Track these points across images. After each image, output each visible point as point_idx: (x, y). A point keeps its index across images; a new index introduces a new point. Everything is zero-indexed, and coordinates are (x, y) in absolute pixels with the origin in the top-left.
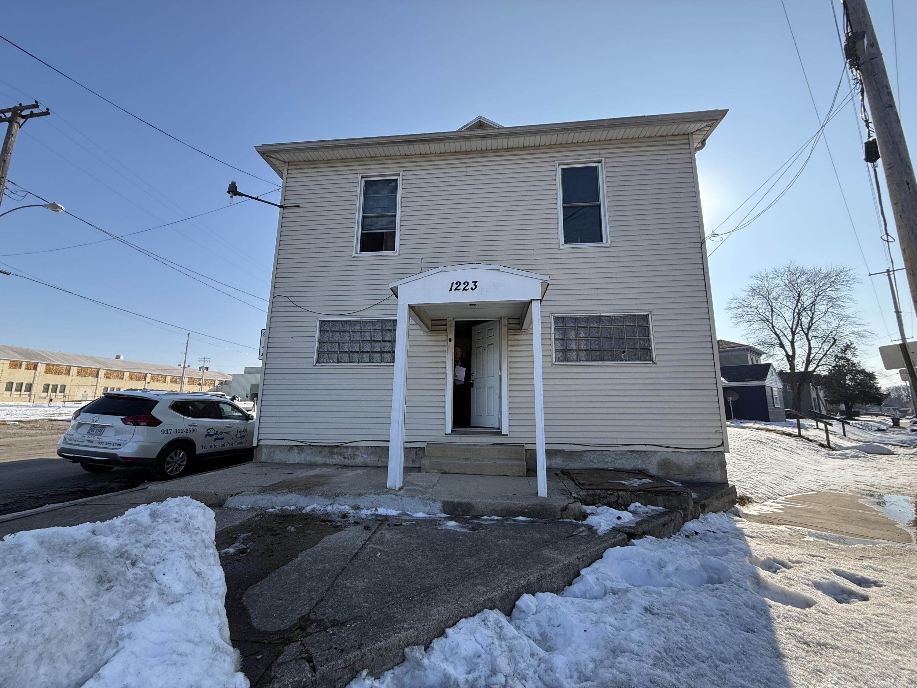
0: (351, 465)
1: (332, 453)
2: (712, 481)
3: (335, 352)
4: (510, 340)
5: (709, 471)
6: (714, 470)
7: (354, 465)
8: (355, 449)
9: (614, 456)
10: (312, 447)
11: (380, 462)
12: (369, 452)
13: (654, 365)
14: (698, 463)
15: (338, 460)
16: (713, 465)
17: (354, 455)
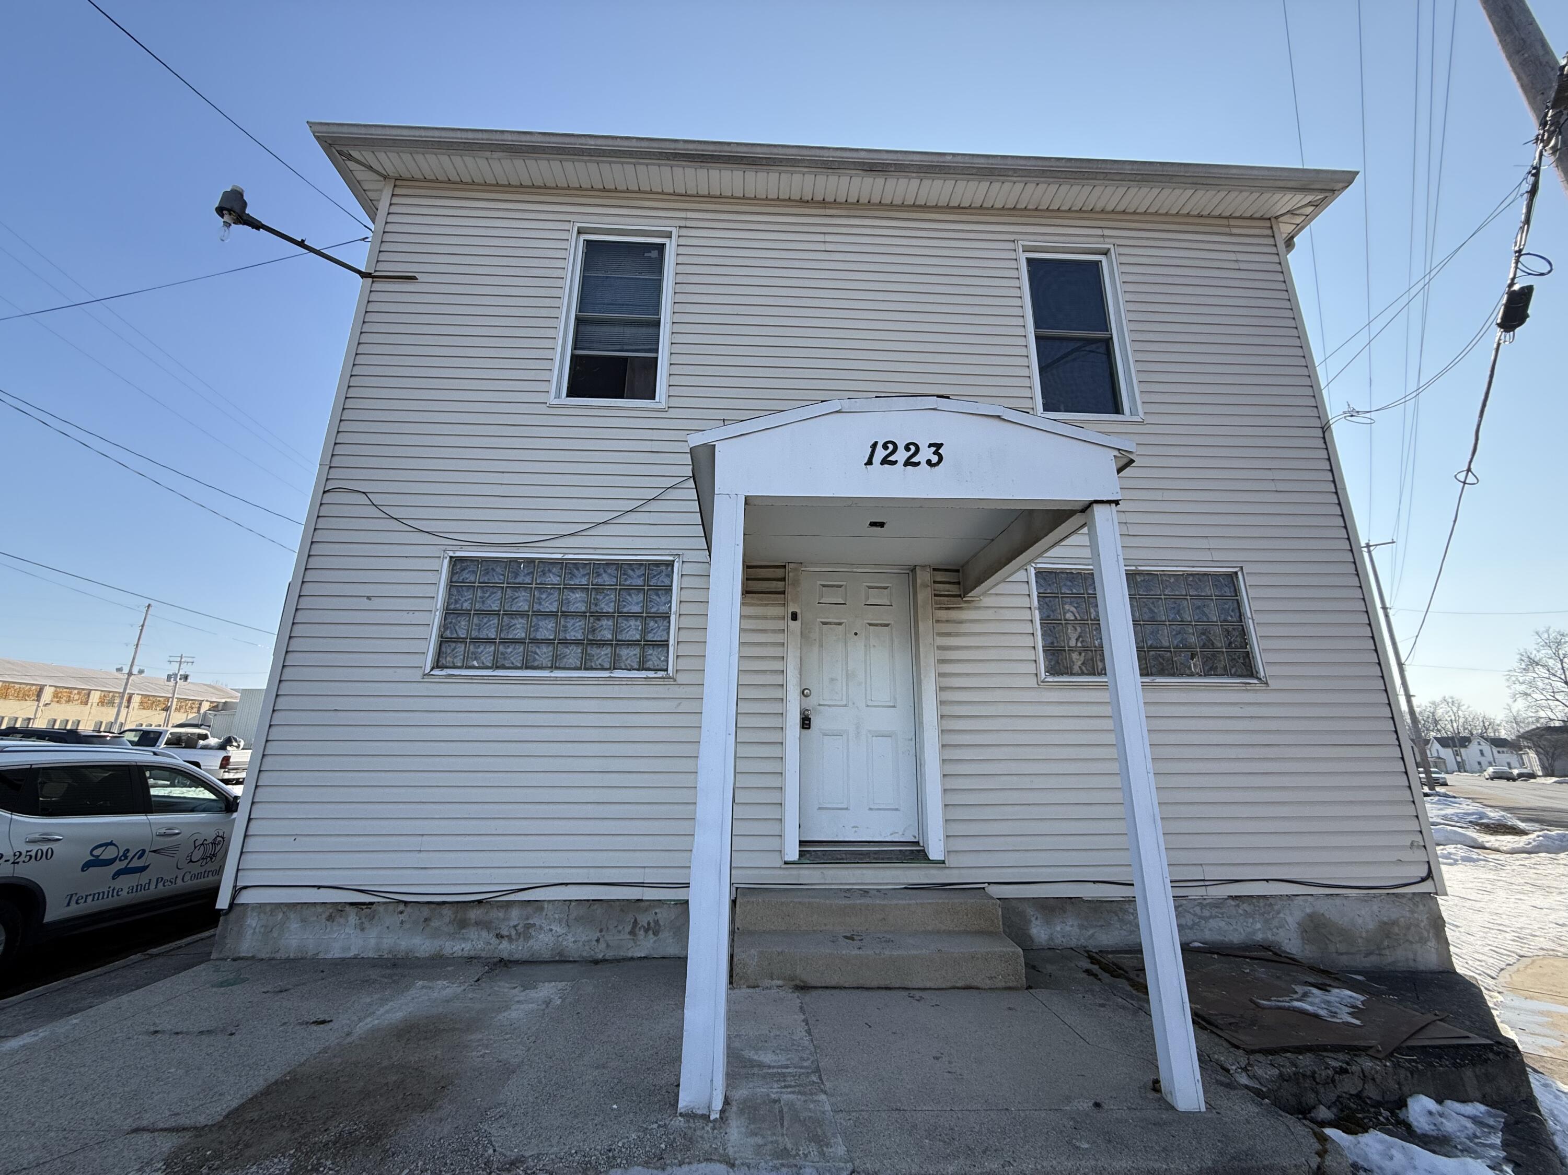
0: (516, 957)
1: (463, 924)
2: (1422, 968)
3: (489, 641)
4: (938, 621)
5: (1411, 943)
6: (1423, 941)
7: (526, 956)
8: (530, 910)
9: (1198, 910)
10: (401, 907)
11: (602, 945)
12: (572, 917)
13: (1263, 687)
14: (1385, 923)
15: (480, 945)
16: (1417, 926)
17: (528, 927)
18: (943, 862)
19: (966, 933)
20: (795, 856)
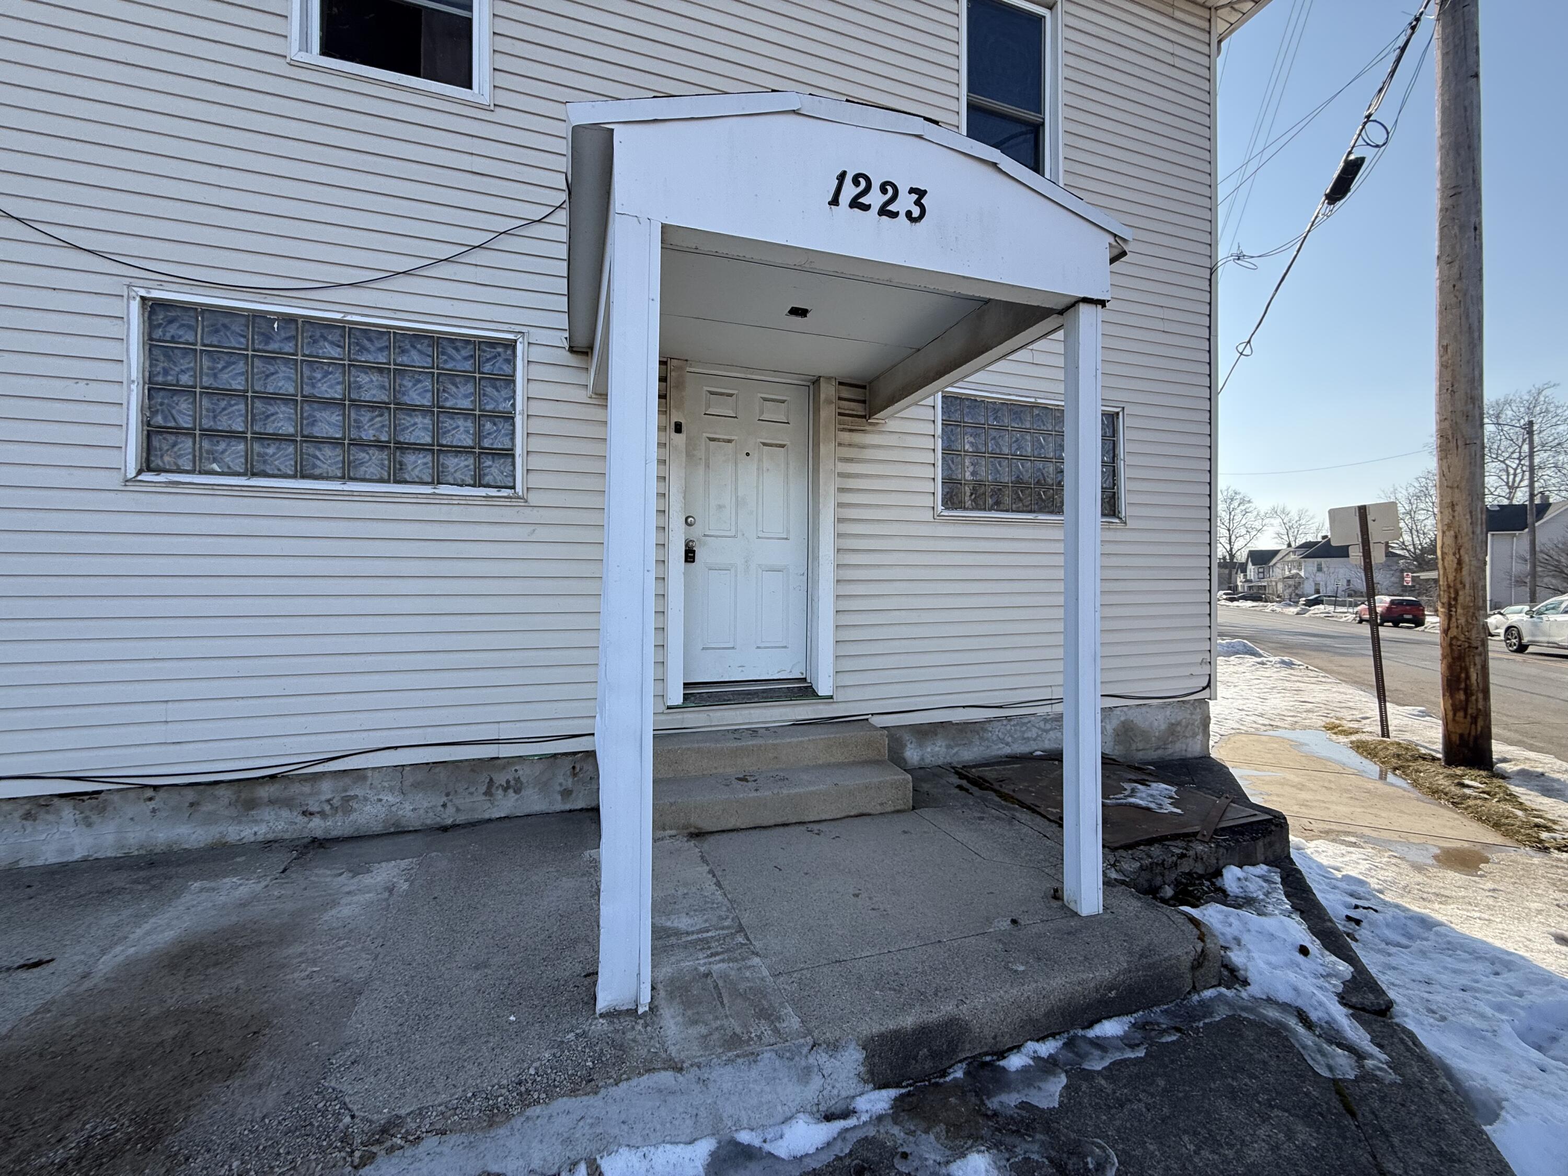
0: (335, 833)
1: (251, 805)
2: (1189, 755)
3: (232, 435)
4: (840, 444)
5: (1187, 737)
6: (1194, 735)
7: (348, 831)
8: (347, 780)
9: (1042, 724)
10: (150, 793)
11: (451, 810)
12: (407, 783)
13: (1121, 526)
14: (1173, 724)
15: (281, 825)
16: (1193, 724)
17: (347, 799)
18: (831, 697)
19: (854, 763)
20: (679, 701)
